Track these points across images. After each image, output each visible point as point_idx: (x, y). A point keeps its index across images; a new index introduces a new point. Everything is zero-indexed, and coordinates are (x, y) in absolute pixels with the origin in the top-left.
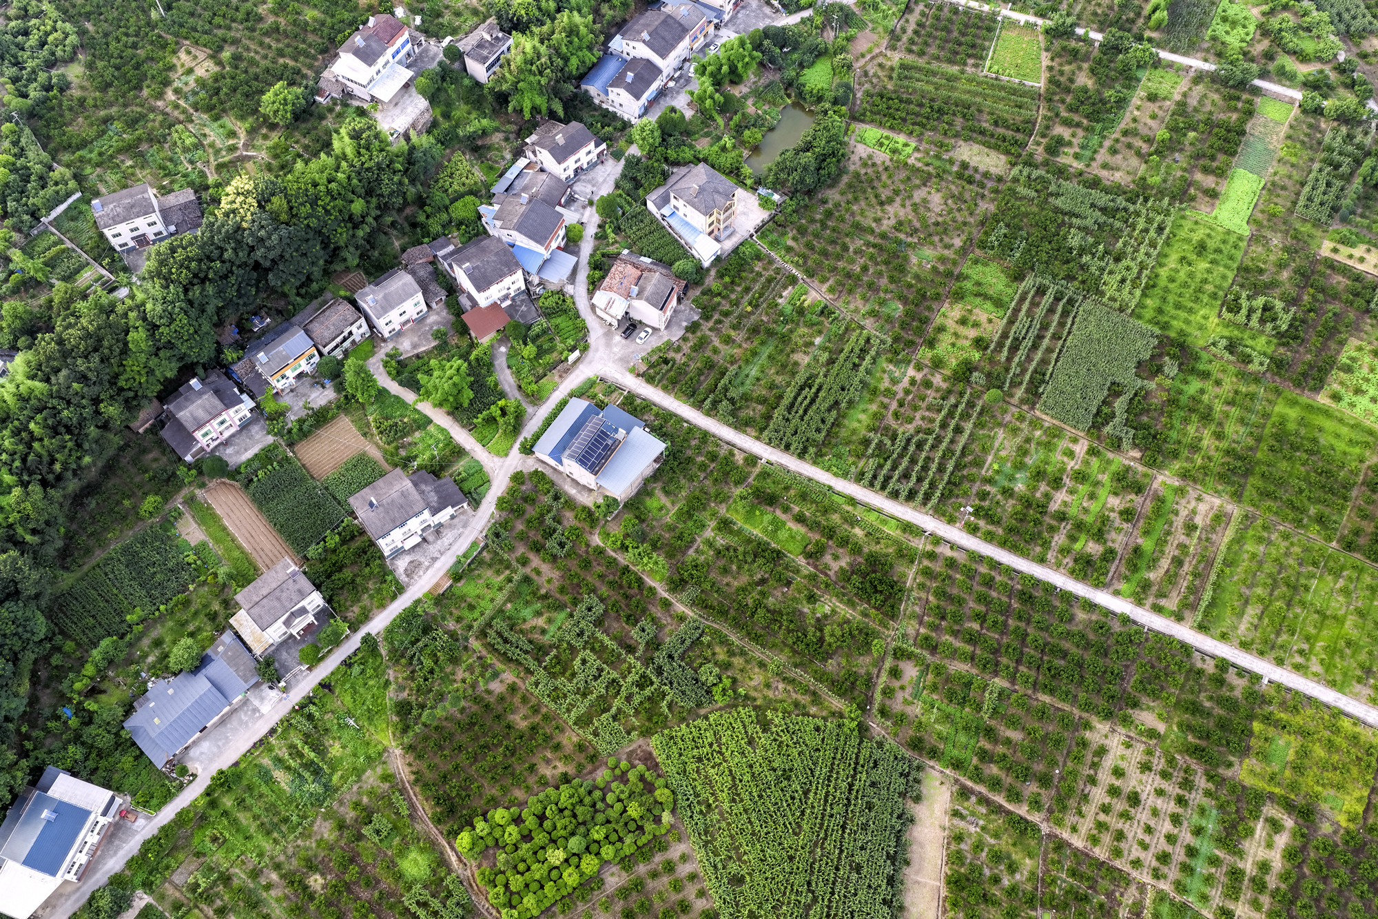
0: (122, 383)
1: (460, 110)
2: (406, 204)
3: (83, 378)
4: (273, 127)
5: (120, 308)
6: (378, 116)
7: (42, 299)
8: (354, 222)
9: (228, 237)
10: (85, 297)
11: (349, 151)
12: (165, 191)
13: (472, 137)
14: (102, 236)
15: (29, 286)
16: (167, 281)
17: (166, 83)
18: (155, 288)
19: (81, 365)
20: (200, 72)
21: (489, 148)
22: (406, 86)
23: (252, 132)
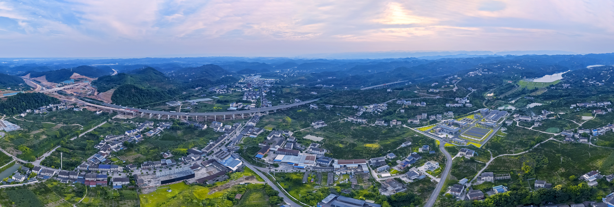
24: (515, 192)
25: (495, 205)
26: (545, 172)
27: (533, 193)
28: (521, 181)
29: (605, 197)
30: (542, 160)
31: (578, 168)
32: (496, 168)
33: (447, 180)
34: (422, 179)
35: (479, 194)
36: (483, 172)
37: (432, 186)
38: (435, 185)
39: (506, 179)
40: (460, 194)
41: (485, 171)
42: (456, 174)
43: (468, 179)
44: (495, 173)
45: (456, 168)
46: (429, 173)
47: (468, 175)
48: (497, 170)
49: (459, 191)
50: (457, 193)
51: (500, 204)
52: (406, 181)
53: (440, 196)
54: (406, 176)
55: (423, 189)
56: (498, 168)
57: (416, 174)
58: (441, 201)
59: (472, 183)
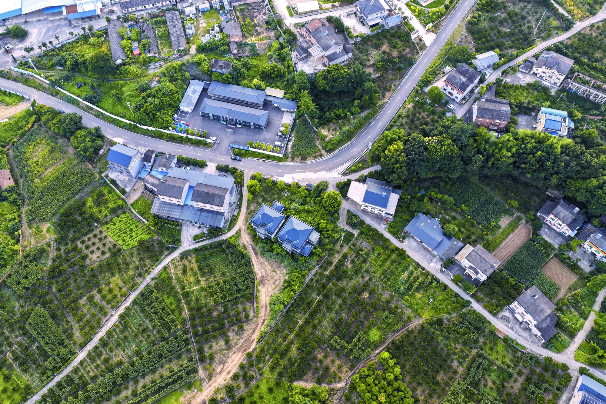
0: (568, 181)
3: (567, 165)
7: (601, 142)
19: (573, 164)
24: (581, 148)
25: (512, 160)
32: (590, 51)
33: (450, 46)
34: (392, 28)
35: (499, 115)
36: (548, 49)
37: (409, 55)
38: (418, 53)
39: (591, 102)
40: (461, 96)
41: (558, 49)
42: (479, 31)
43: (501, 56)
44: (577, 67)
45: (488, 12)
46: (413, 11)
47: (508, 43)
48: (589, 59)
49: (462, 87)
50: (455, 92)
51: (523, 166)
52: (355, 30)
53: (417, 91)
54: (356, 14)
55: (387, 61)
56: (598, 55)
57: (381, 9)
58: (414, 107)
59: (503, 74)
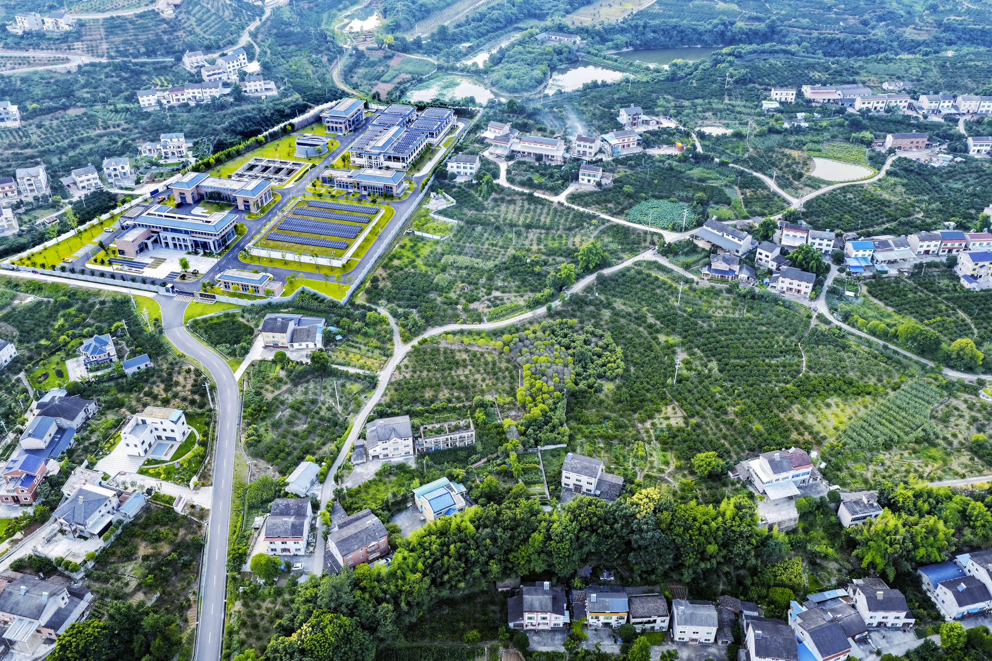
0: (510, 557)
1: (818, 533)
2: (743, 567)
3: (494, 539)
4: (692, 473)
5: (540, 516)
6: (761, 505)
7: (507, 486)
8: (703, 556)
9: (624, 516)
10: (528, 498)
11: (729, 514)
12: (609, 470)
13: (815, 554)
14: (560, 473)
15: (507, 475)
16: (575, 518)
17: (651, 417)
18: (565, 518)
19: (499, 532)
20: (673, 422)
21: (823, 568)
22: (790, 498)
23: (679, 469)
24: (492, 508)
25: (427, 580)
26: (607, 418)
27: (555, 517)
28: (513, 456)
29: (803, 600)
30: (600, 356)
31: (738, 421)
32: (417, 395)
33: (240, 489)
34: (137, 517)
35: (370, 534)
36: (370, 420)
37: (190, 537)
38: (200, 526)
39: (461, 449)
40: (302, 544)
41: (381, 413)
42: (269, 449)
43: (319, 461)
44: (417, 421)
45: (263, 419)
46: (157, 475)
47: (316, 441)
48: (423, 404)
49: (296, 531)
50: (290, 544)
51: (446, 577)
52: (74, 555)
53: (234, 579)
54: (62, 532)
55: (158, 567)
56: (428, 394)
57: (103, 500)
58: (245, 605)
59: (336, 480)
